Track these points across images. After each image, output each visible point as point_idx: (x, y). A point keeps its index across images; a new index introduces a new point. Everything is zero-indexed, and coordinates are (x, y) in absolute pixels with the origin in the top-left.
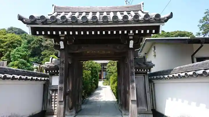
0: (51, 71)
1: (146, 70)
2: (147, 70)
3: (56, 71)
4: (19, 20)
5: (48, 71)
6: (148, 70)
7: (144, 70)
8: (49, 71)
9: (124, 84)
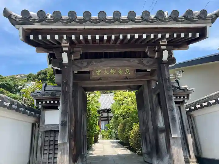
0: (44, 103)
1: (182, 97)
2: (184, 97)
3: (52, 102)
4: (4, 16)
5: (40, 103)
6: (186, 97)
7: (180, 97)
8: (42, 103)
9: (152, 120)
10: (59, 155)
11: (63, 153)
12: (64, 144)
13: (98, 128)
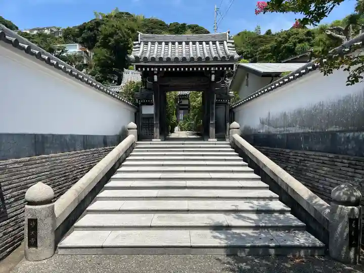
1: (226, 101)
8: (141, 101)
10: (155, 129)
11: (156, 128)
12: (157, 124)
13: (174, 118)
